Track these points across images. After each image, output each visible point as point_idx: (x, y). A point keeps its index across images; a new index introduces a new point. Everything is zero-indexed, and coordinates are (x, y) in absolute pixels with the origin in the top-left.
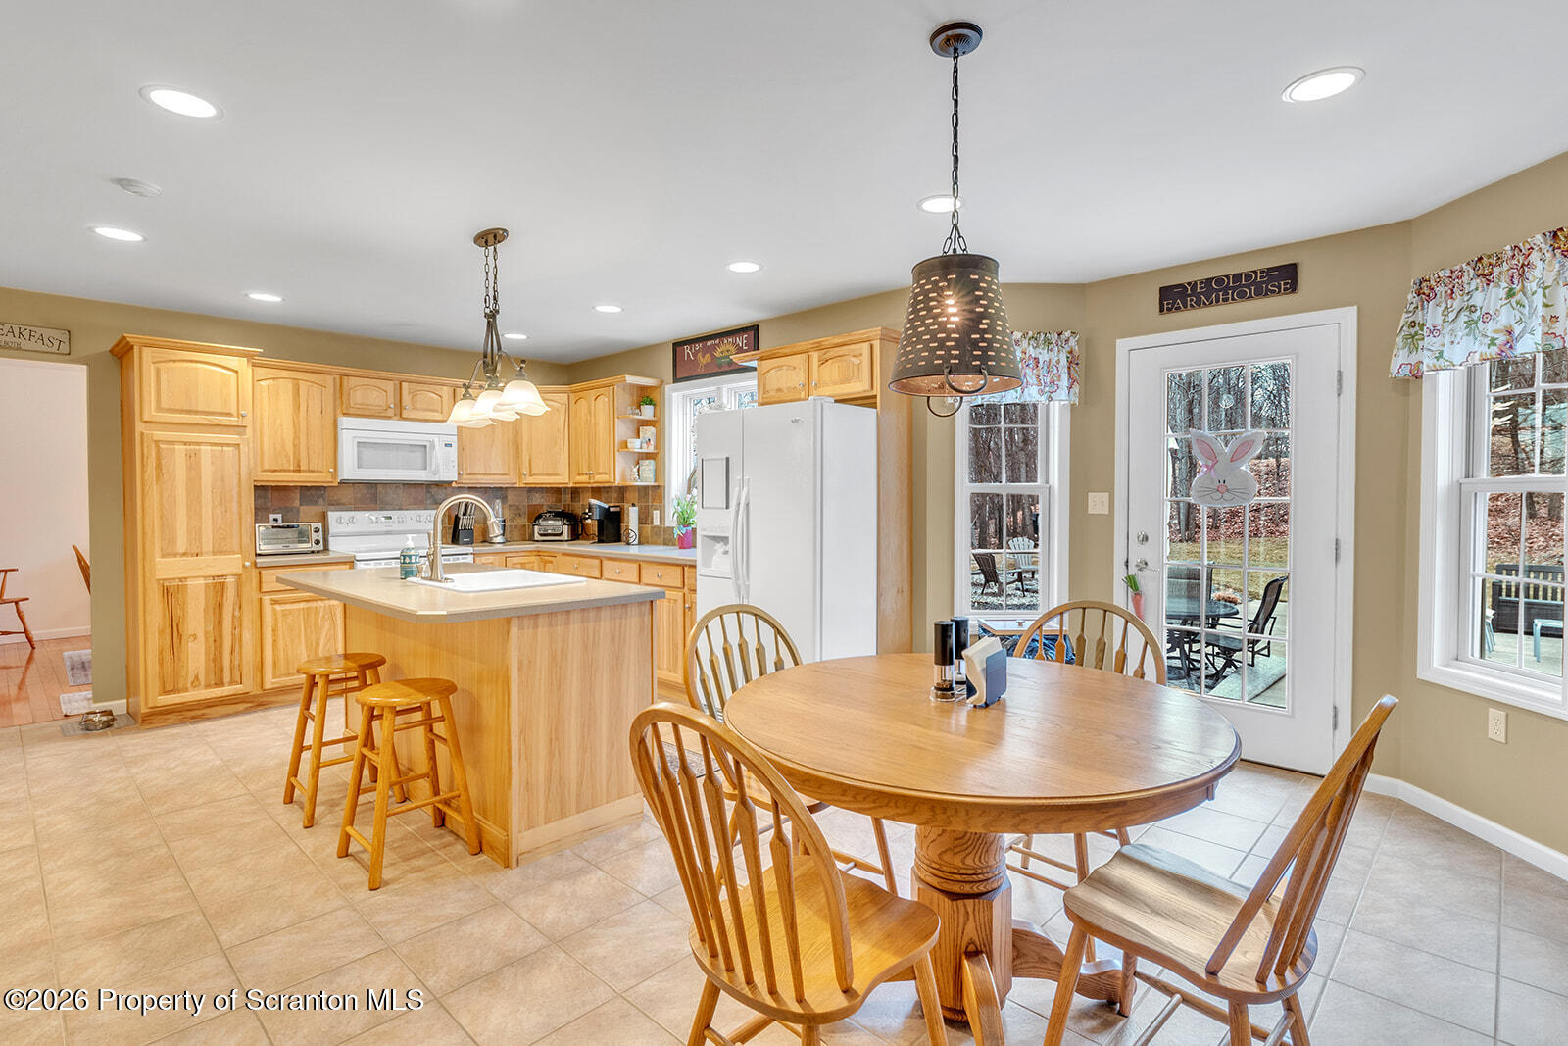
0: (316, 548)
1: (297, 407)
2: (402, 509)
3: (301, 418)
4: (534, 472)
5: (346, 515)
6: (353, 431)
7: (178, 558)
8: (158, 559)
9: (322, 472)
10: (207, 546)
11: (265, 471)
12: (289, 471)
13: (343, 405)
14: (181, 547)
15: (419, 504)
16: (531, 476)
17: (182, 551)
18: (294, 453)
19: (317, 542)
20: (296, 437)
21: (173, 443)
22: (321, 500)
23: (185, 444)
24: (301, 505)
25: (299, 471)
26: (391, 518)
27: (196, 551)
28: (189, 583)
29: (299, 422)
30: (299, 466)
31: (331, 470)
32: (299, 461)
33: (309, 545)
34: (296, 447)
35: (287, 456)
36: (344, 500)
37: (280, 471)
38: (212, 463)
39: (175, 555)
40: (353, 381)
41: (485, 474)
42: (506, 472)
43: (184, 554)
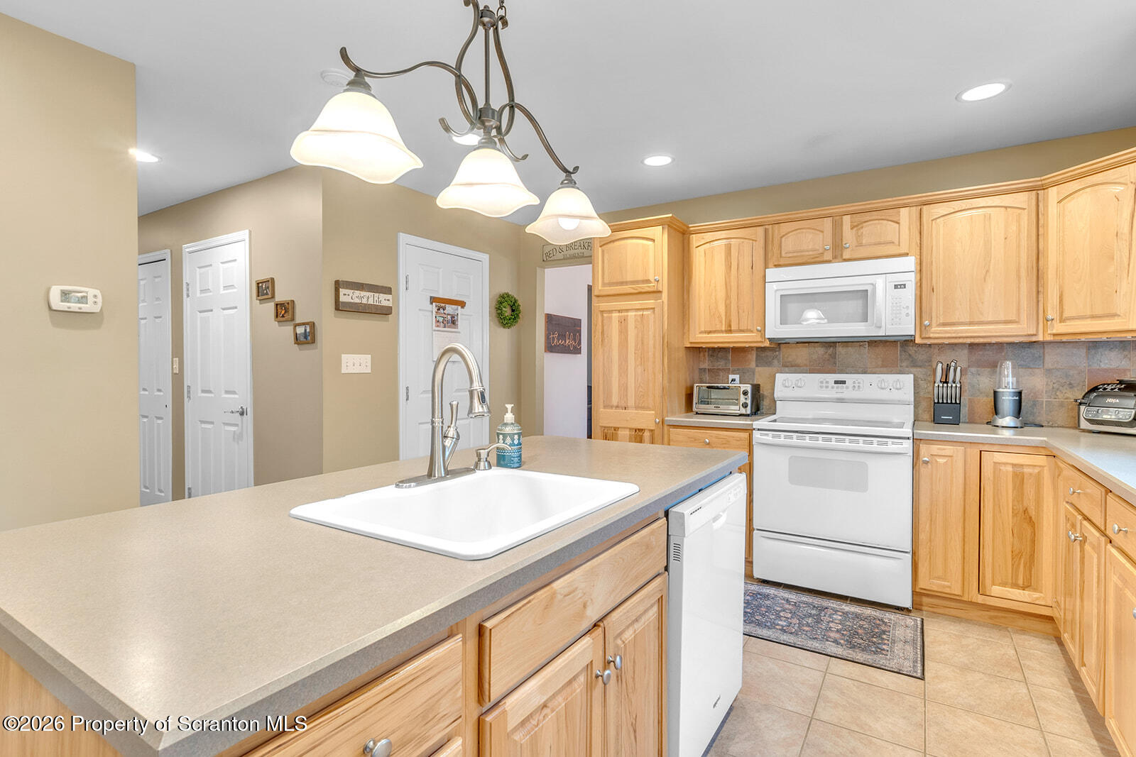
0: (743, 411)
1: (729, 266)
2: (865, 373)
3: (732, 278)
4: (1066, 315)
5: (793, 377)
6: (780, 281)
7: (614, 410)
8: (602, 410)
9: (752, 332)
10: (631, 402)
11: (701, 333)
12: (721, 332)
13: (772, 256)
14: (615, 401)
15: (890, 367)
16: (1062, 320)
17: (615, 404)
18: (726, 313)
19: (745, 406)
20: (728, 297)
21: (611, 312)
22: (775, 362)
23: (619, 311)
24: (757, 366)
25: (730, 331)
26: (844, 382)
27: (624, 405)
28: (619, 432)
29: (730, 282)
30: (730, 326)
31: (759, 328)
32: (730, 321)
33: (737, 407)
34: (728, 307)
35: (720, 316)
36: (799, 361)
37: (715, 332)
38: (636, 327)
39: (612, 407)
40: (785, 228)
41: (971, 323)
42: (1014, 318)
43: (617, 407)
